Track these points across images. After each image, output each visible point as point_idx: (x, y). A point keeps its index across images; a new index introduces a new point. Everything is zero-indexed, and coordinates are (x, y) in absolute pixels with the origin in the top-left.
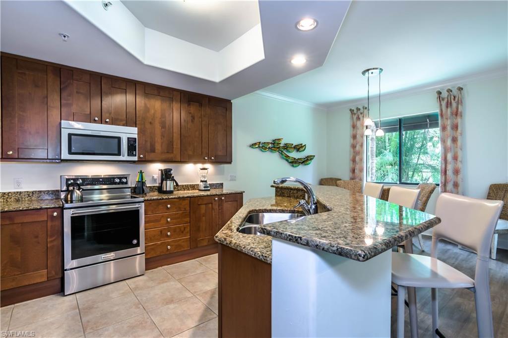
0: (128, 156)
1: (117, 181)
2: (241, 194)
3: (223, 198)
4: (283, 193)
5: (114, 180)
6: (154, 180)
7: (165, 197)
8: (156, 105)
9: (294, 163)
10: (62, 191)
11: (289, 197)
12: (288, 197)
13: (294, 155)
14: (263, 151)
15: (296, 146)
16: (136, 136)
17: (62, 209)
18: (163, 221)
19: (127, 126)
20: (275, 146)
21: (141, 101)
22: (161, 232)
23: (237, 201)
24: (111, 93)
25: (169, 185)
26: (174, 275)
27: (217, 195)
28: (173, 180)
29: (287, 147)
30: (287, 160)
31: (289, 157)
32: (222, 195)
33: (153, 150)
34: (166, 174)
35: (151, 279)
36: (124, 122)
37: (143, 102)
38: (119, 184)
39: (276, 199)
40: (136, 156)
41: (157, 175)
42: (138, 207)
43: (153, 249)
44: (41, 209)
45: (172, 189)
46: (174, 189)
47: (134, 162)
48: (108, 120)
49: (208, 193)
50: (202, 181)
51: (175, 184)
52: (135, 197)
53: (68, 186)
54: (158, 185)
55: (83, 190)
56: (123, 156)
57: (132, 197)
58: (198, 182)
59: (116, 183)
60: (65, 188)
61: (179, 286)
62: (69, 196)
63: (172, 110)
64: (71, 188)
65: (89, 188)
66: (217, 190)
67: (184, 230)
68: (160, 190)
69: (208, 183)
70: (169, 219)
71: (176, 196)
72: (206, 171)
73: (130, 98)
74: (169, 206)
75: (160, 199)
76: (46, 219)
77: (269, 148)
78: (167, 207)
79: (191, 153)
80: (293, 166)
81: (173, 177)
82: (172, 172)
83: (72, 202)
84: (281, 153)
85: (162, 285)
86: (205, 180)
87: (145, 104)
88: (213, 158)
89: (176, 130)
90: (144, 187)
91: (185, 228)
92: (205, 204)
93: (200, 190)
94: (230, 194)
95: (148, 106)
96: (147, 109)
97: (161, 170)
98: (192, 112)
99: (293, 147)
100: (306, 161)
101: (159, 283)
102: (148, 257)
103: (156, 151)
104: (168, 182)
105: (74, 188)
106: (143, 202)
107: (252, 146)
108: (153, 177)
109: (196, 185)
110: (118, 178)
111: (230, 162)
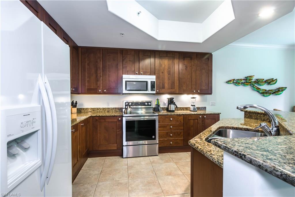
0: (151, 91)
1: (146, 104)
2: (219, 114)
3: (205, 117)
4: (251, 116)
5: (145, 104)
6: (165, 104)
7: (169, 114)
8: (166, 62)
9: (265, 93)
10: (123, 108)
11: (257, 119)
12: (255, 119)
13: (265, 87)
14: (236, 85)
15: (266, 80)
16: (155, 80)
17: (122, 116)
18: (168, 128)
19: (151, 75)
20: (247, 81)
21: (158, 61)
22: (167, 133)
23: (215, 119)
24: (144, 59)
25: (172, 107)
26: (174, 160)
27: (201, 114)
28: (174, 104)
29: (258, 81)
30: (258, 92)
31: (260, 89)
32: (204, 114)
33: (163, 88)
34: (170, 101)
35: (161, 159)
36: (150, 73)
37: (159, 61)
38: (147, 105)
39: (245, 120)
40: (155, 91)
41: (166, 102)
42: (155, 119)
43: (162, 142)
44: (115, 116)
45: (174, 109)
46: (175, 109)
47: (154, 94)
48: (142, 73)
49: (196, 113)
50: (192, 105)
51: (175, 107)
52: (155, 113)
53: (126, 105)
54: (166, 107)
55: (132, 108)
56: (149, 91)
57: (153, 113)
58: (190, 106)
59: (145, 105)
60: (124, 107)
61: (176, 166)
62: (126, 111)
63: (174, 64)
64: (126, 107)
65: (135, 107)
66: (202, 111)
67: (180, 134)
68: (167, 109)
69: (196, 106)
70: (171, 127)
71: (176, 114)
72: (195, 99)
73: (152, 60)
74: (171, 119)
75: (167, 115)
76: (116, 121)
77: (242, 83)
78: (170, 119)
79: (185, 88)
80: (264, 96)
81: (175, 102)
82: (174, 100)
83: (127, 114)
84: (253, 86)
85: (166, 164)
86: (194, 105)
87: (160, 62)
88: (199, 91)
89: (176, 75)
90: (159, 108)
91: (180, 133)
92: (193, 120)
93: (190, 111)
94: (210, 114)
95: (161, 63)
96: (160, 65)
97: (168, 99)
98: (186, 64)
99: (264, 81)
100: (278, 91)
101: (165, 162)
102: (160, 146)
103: (165, 88)
104: (172, 105)
105: (128, 107)
106: (158, 116)
107: (228, 82)
108: (164, 102)
109: (189, 107)
110: (147, 103)
111: (211, 94)
